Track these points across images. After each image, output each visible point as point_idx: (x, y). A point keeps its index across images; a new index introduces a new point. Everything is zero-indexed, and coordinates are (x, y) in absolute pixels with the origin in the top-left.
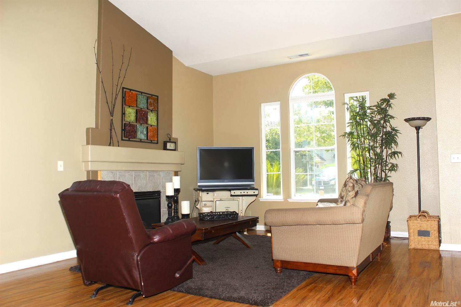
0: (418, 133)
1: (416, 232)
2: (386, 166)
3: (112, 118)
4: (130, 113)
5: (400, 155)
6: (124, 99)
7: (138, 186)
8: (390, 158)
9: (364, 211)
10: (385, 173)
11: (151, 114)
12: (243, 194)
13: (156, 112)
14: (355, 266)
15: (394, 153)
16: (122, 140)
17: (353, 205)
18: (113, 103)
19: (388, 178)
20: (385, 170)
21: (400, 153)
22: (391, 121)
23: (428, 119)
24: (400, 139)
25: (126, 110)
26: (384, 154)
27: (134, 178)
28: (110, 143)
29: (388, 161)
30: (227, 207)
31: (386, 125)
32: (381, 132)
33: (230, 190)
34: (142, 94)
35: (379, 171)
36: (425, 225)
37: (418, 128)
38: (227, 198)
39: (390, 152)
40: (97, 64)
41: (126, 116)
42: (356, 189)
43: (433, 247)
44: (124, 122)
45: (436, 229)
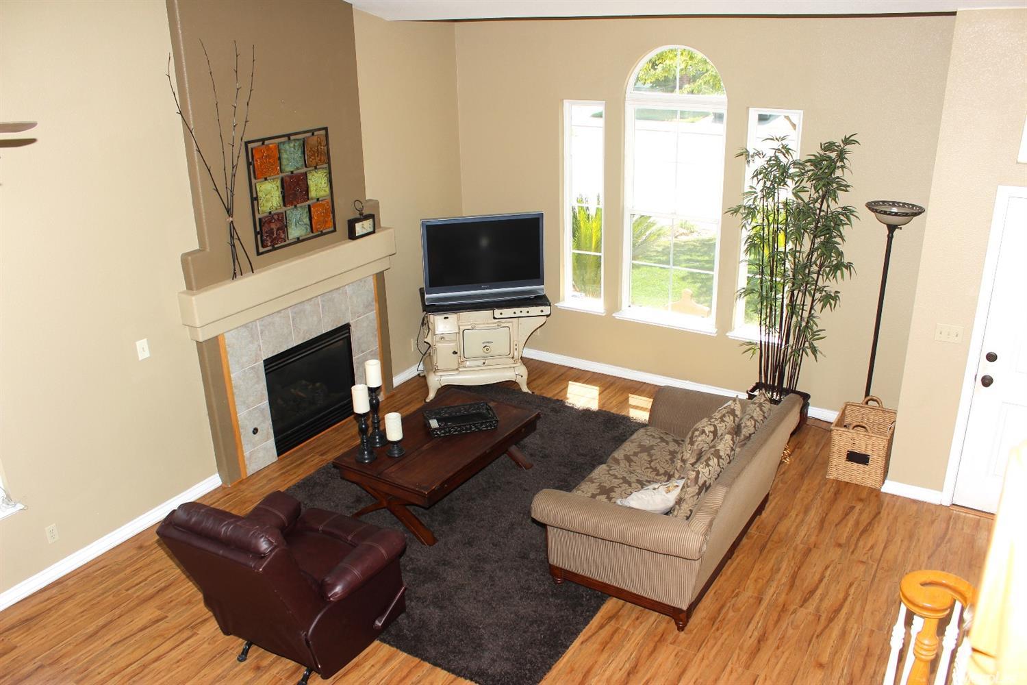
0: (890, 238)
3: (231, 219)
4: (269, 193)
5: (846, 271)
6: (251, 167)
7: (302, 333)
11: (315, 174)
13: (326, 165)
15: (836, 267)
16: (259, 254)
18: (229, 187)
19: (814, 319)
21: (848, 266)
22: (840, 193)
25: (258, 189)
27: (293, 320)
28: (235, 273)
30: (486, 342)
33: (491, 307)
34: (289, 139)
36: (863, 443)
37: (892, 228)
40: (181, 113)
41: (260, 203)
43: (870, 484)
44: (258, 216)
45: (883, 453)
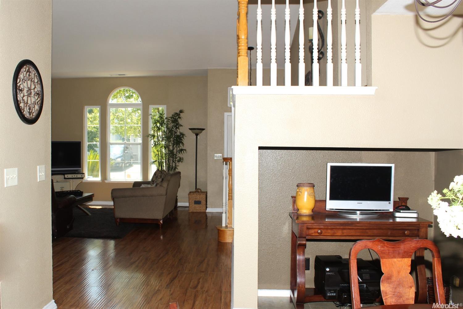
0: (197, 138)
1: (193, 202)
2: (176, 158)
5: (185, 152)
8: (178, 153)
9: (167, 189)
10: (175, 163)
12: (74, 177)
14: (162, 218)
15: (182, 150)
17: (161, 186)
19: (177, 167)
20: (175, 161)
21: (185, 150)
22: (180, 128)
23: (203, 129)
24: (185, 140)
26: (175, 151)
29: (177, 155)
30: (62, 187)
31: (177, 130)
32: (173, 136)
33: (64, 174)
35: (171, 162)
36: (199, 197)
37: (197, 135)
38: (61, 181)
39: (178, 149)
42: (162, 177)
43: (202, 211)
45: (205, 199)
